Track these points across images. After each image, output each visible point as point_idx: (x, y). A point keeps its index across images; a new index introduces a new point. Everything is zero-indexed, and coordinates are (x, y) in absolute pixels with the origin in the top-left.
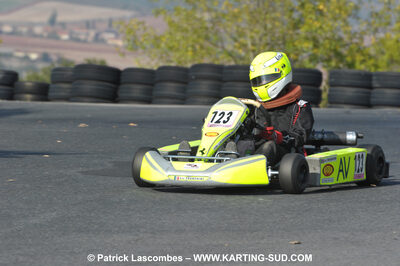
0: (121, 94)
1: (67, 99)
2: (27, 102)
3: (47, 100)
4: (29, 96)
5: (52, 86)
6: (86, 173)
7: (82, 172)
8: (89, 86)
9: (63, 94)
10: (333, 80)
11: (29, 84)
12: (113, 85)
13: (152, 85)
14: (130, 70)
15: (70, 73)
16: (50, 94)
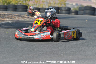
1: (82, 14)
4: (73, 14)
5: (79, 11)
6: (88, 32)
7: (87, 32)
8: (88, 12)
9: (81, 13)
11: (73, 11)
15: (83, 8)
16: (79, 13)
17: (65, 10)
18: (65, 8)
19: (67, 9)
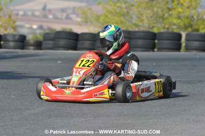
0: (79, 46)
1: (51, 49)
2: (31, 51)
3: (41, 49)
4: (32, 47)
5: (44, 42)
8: (62, 42)
9: (49, 46)
10: (187, 38)
11: (32, 42)
12: (75, 42)
13: (95, 41)
14: (83, 34)
15: (52, 35)
16: (43, 46)
17: (14, 41)
18: (14, 35)
19: (17, 37)
